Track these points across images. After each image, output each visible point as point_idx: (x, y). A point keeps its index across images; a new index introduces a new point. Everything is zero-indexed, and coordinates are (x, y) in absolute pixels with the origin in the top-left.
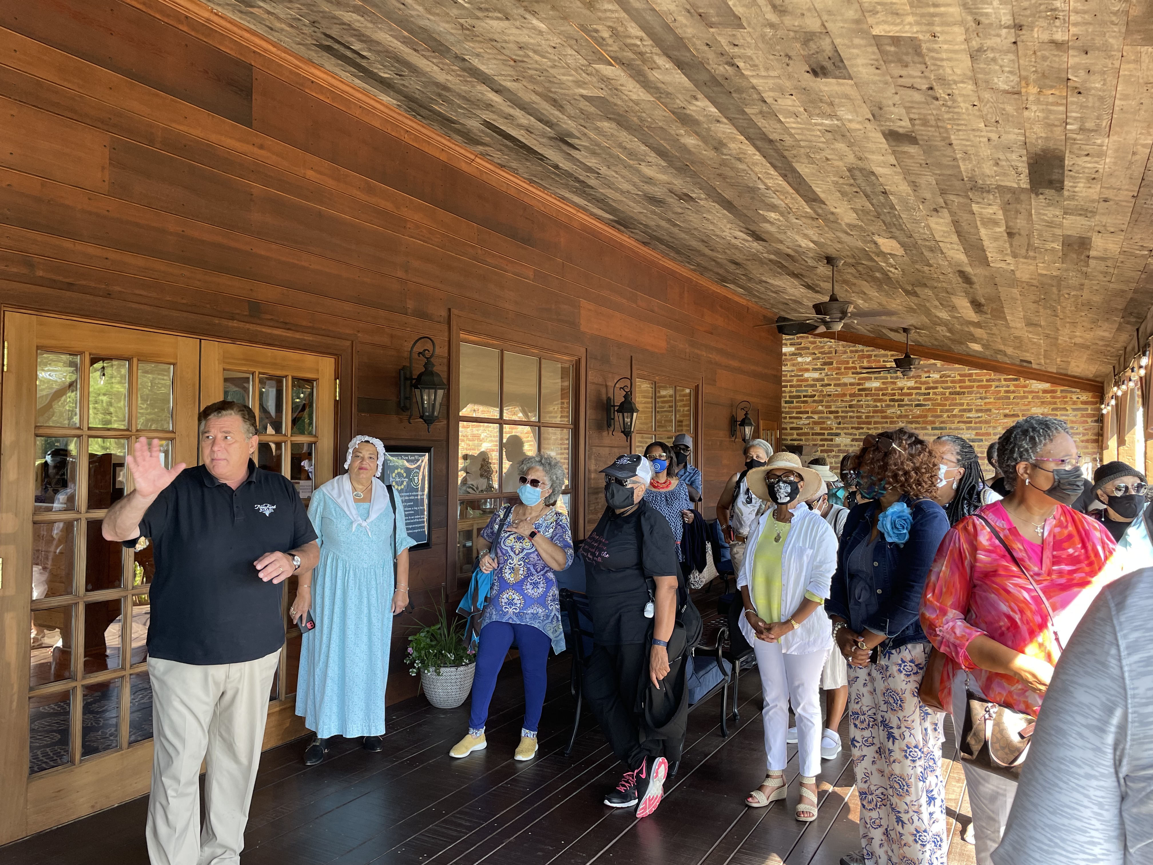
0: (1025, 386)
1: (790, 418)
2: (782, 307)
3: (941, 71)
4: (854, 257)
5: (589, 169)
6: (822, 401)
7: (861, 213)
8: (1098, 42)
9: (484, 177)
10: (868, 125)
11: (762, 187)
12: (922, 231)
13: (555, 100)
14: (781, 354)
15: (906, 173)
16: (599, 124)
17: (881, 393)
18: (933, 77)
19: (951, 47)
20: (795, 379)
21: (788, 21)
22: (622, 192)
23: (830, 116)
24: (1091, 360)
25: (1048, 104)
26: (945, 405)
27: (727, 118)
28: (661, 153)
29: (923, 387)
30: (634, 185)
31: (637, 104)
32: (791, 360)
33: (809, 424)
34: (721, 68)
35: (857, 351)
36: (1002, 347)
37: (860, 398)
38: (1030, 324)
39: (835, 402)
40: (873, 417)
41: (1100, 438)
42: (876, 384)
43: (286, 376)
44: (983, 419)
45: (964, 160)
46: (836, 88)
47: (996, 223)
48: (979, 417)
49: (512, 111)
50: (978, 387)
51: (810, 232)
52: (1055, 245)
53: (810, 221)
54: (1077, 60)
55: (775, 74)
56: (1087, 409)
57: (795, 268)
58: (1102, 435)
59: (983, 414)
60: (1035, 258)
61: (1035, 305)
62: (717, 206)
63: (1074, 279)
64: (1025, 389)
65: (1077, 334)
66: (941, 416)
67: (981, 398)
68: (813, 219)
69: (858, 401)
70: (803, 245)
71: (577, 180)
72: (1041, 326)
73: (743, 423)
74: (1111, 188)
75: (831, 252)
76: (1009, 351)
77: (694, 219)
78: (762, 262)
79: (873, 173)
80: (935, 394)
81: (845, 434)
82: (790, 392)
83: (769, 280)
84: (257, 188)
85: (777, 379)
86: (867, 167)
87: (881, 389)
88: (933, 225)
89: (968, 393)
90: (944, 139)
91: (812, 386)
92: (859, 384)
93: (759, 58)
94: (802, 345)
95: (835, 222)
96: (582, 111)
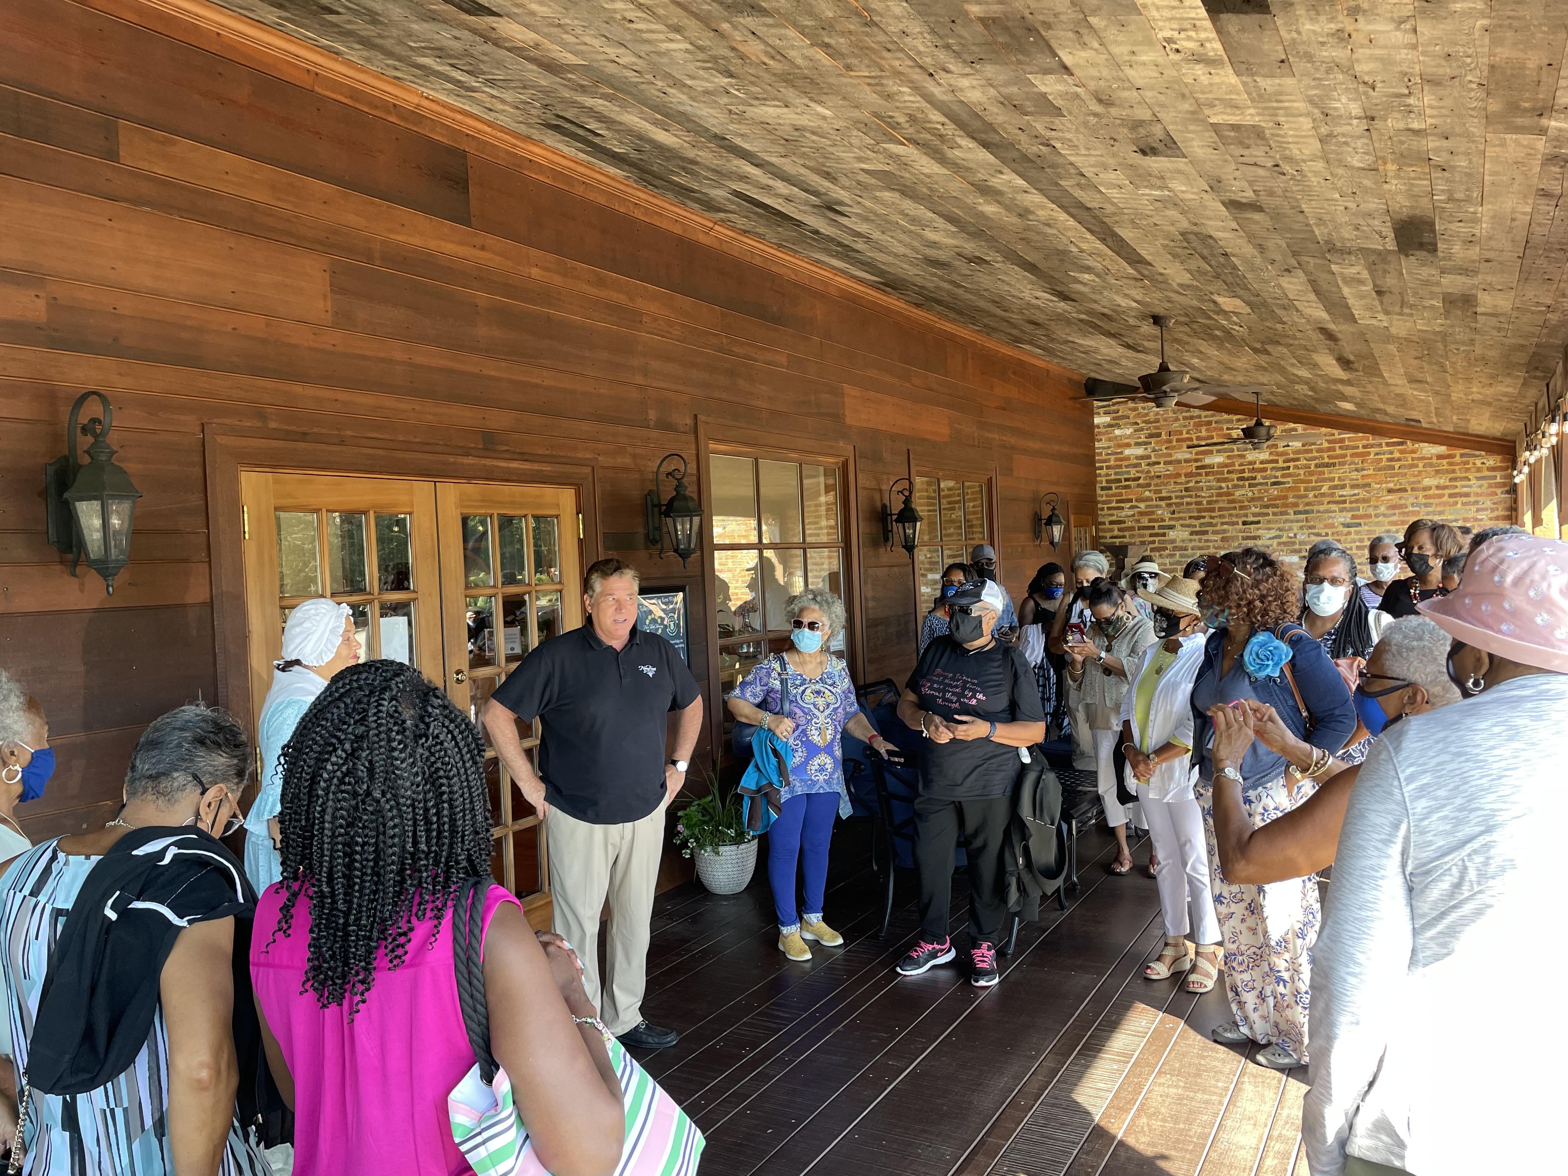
0: (1414, 452)
1: (1109, 509)
2: (1093, 368)
3: (1287, 152)
4: (1187, 315)
5: (859, 235)
6: (1149, 485)
7: (1196, 273)
8: (1458, 130)
9: (725, 247)
10: (1205, 196)
11: (1074, 249)
12: (1271, 290)
13: (828, 173)
14: (1092, 426)
15: (1251, 237)
16: (878, 194)
17: (1226, 470)
18: (1278, 156)
19: (1298, 133)
20: (1113, 457)
21: (1114, 111)
22: (896, 255)
23: (1160, 188)
24: (1494, 417)
25: (1409, 179)
26: (1311, 481)
27: (1036, 189)
28: (951, 219)
29: (1281, 459)
30: (913, 249)
31: (929, 177)
32: (1107, 433)
33: (1133, 515)
34: (1034, 148)
35: (1192, 418)
36: (1381, 406)
37: (1198, 478)
38: (1413, 380)
39: (1166, 485)
40: (1217, 502)
41: (1514, 514)
42: (1218, 459)
43: (525, 516)
44: (1361, 496)
45: (1318, 225)
46: (1168, 165)
47: (1361, 282)
48: (1355, 495)
49: (771, 182)
50: (1352, 455)
51: (1133, 293)
52: (1434, 302)
53: (1132, 282)
54: (1438, 144)
55: (1098, 153)
56: (1495, 477)
57: (1113, 327)
58: (1516, 510)
59: (1360, 491)
60: (1411, 315)
61: (1418, 361)
62: (1016, 268)
63: (1461, 334)
64: (1414, 455)
65: (1474, 390)
66: (1306, 496)
67: (1357, 470)
68: (1136, 279)
69: (1197, 482)
70: (1123, 304)
71: (840, 244)
72: (1427, 383)
73: (1050, 522)
74: (1492, 249)
75: (1160, 311)
76: (1391, 409)
77: (984, 280)
78: (1069, 322)
79: (1211, 237)
80: (1296, 467)
81: (1182, 526)
82: (1107, 475)
83: (1077, 341)
84: (482, 297)
85: (1089, 460)
86: (1204, 231)
87: (1226, 466)
88: (1285, 285)
89: (1340, 464)
90: (1293, 208)
91: (1136, 466)
92: (1196, 460)
93: (1080, 139)
94: (1120, 413)
95: (1165, 282)
96: (859, 183)
